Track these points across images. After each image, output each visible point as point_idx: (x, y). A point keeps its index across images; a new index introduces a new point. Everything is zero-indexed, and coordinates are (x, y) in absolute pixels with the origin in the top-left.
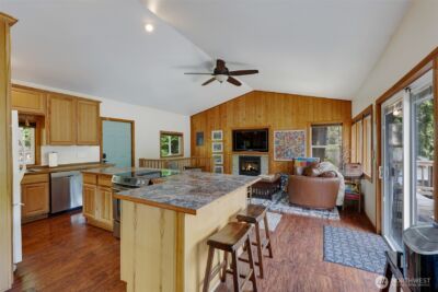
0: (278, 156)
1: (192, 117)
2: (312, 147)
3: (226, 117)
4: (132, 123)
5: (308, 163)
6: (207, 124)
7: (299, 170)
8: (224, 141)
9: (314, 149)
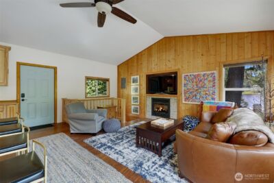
0: (187, 99)
1: (118, 66)
2: (225, 89)
3: (142, 64)
4: (55, 69)
5: (218, 108)
6: (128, 71)
7: (206, 116)
8: (140, 85)
9: (227, 92)
